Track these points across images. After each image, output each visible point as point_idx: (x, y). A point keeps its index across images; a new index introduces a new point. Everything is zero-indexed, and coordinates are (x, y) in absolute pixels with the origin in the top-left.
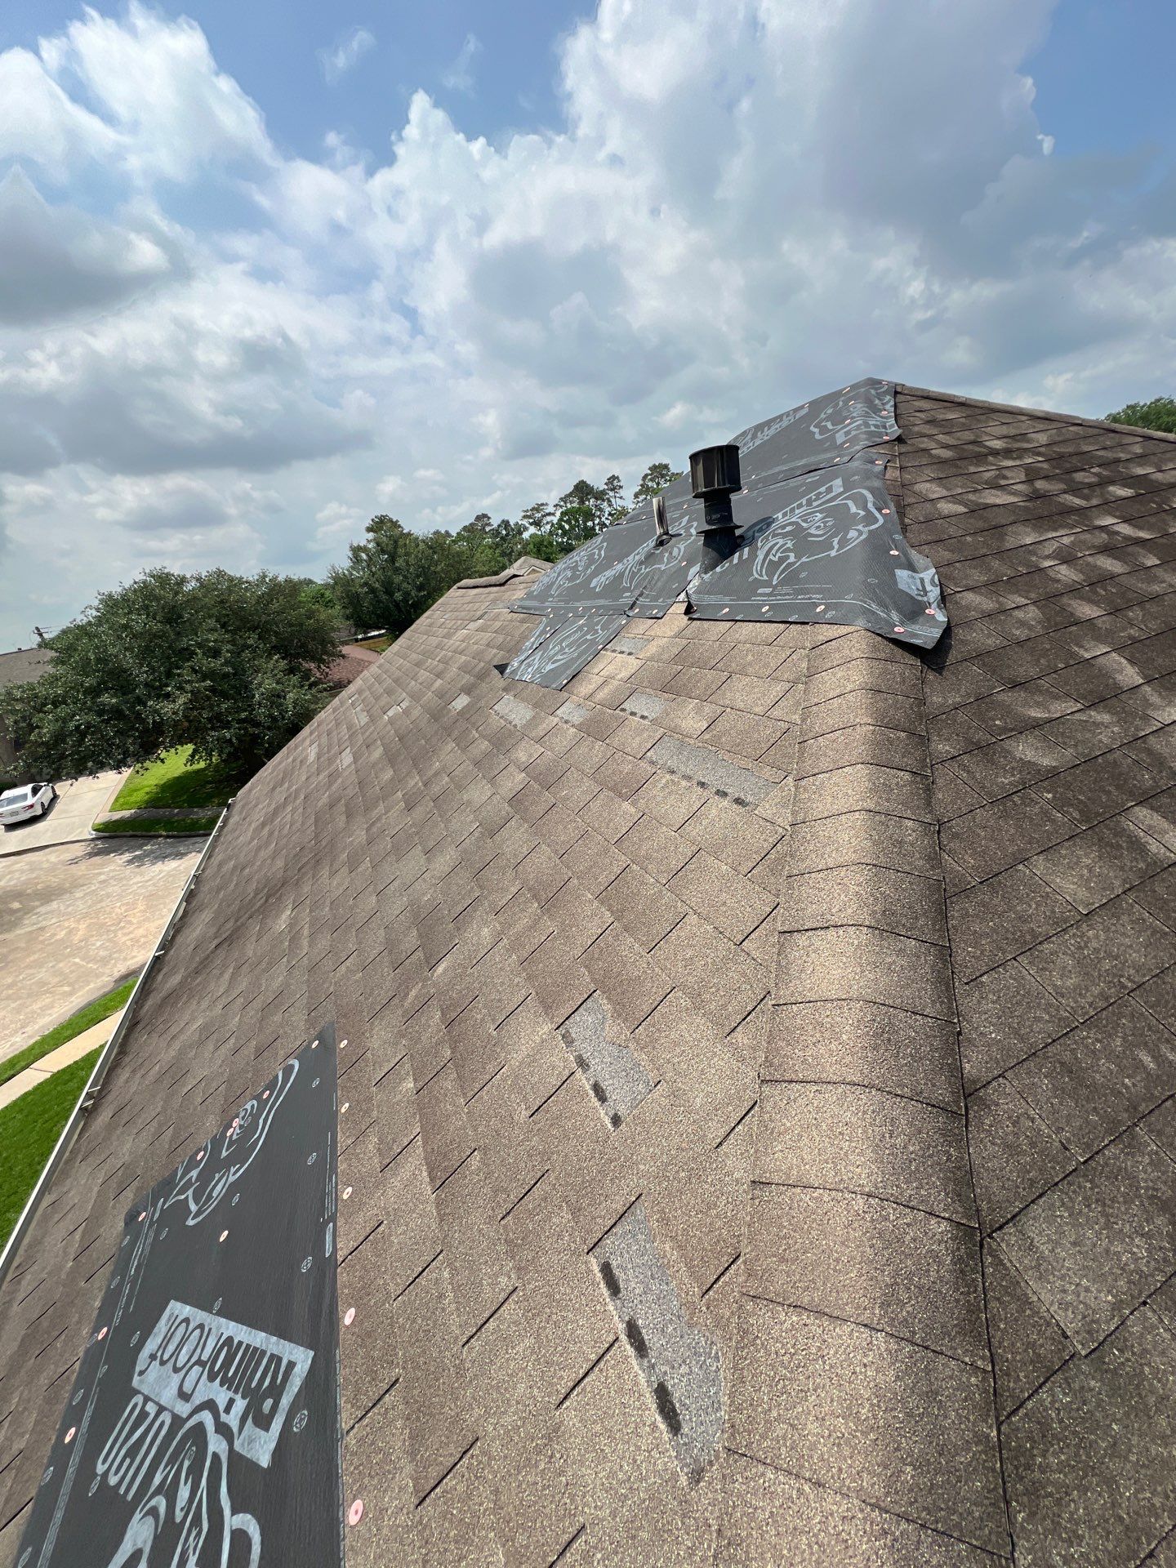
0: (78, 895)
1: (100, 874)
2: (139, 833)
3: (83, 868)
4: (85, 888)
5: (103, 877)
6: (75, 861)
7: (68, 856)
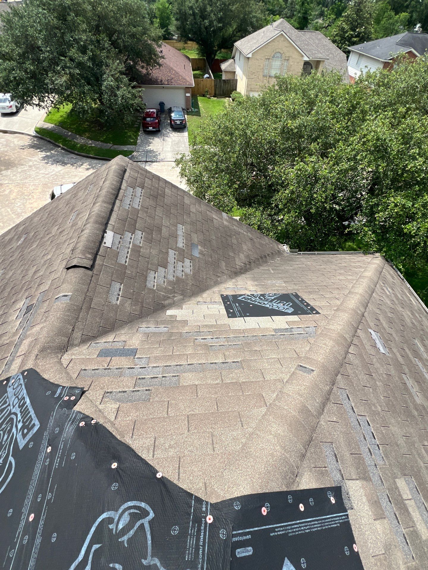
0: (19, 170)
1: (30, 160)
2: (52, 141)
3: (25, 153)
4: (22, 167)
5: (31, 163)
6: (23, 148)
7: (21, 143)
